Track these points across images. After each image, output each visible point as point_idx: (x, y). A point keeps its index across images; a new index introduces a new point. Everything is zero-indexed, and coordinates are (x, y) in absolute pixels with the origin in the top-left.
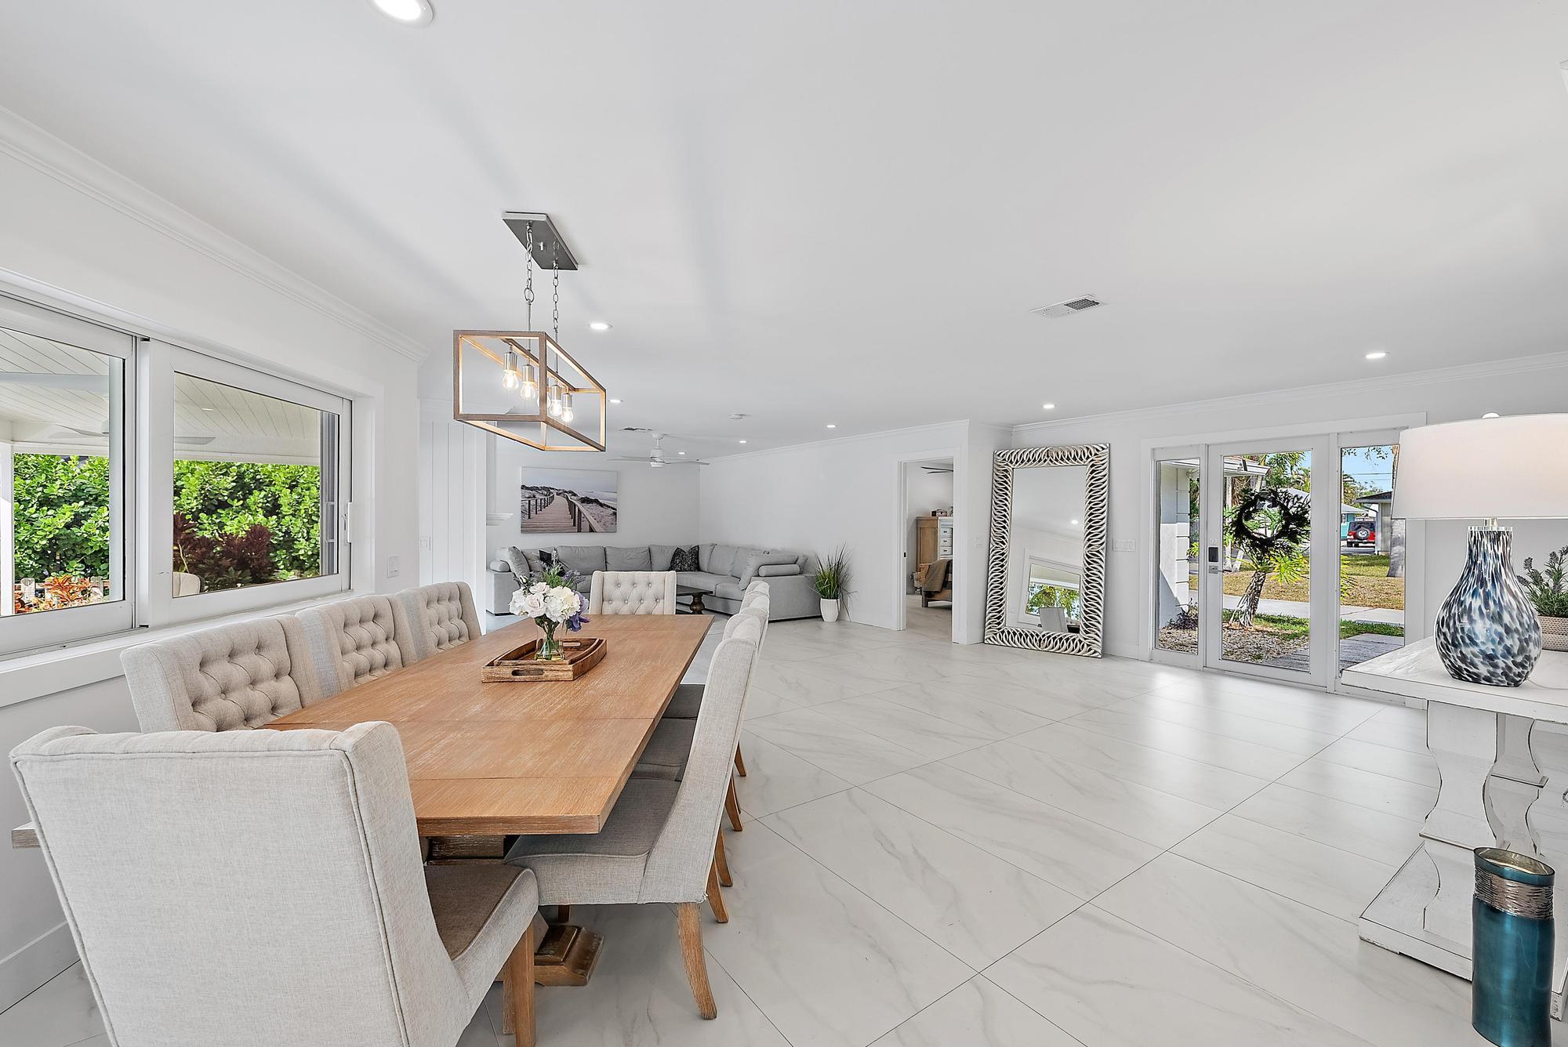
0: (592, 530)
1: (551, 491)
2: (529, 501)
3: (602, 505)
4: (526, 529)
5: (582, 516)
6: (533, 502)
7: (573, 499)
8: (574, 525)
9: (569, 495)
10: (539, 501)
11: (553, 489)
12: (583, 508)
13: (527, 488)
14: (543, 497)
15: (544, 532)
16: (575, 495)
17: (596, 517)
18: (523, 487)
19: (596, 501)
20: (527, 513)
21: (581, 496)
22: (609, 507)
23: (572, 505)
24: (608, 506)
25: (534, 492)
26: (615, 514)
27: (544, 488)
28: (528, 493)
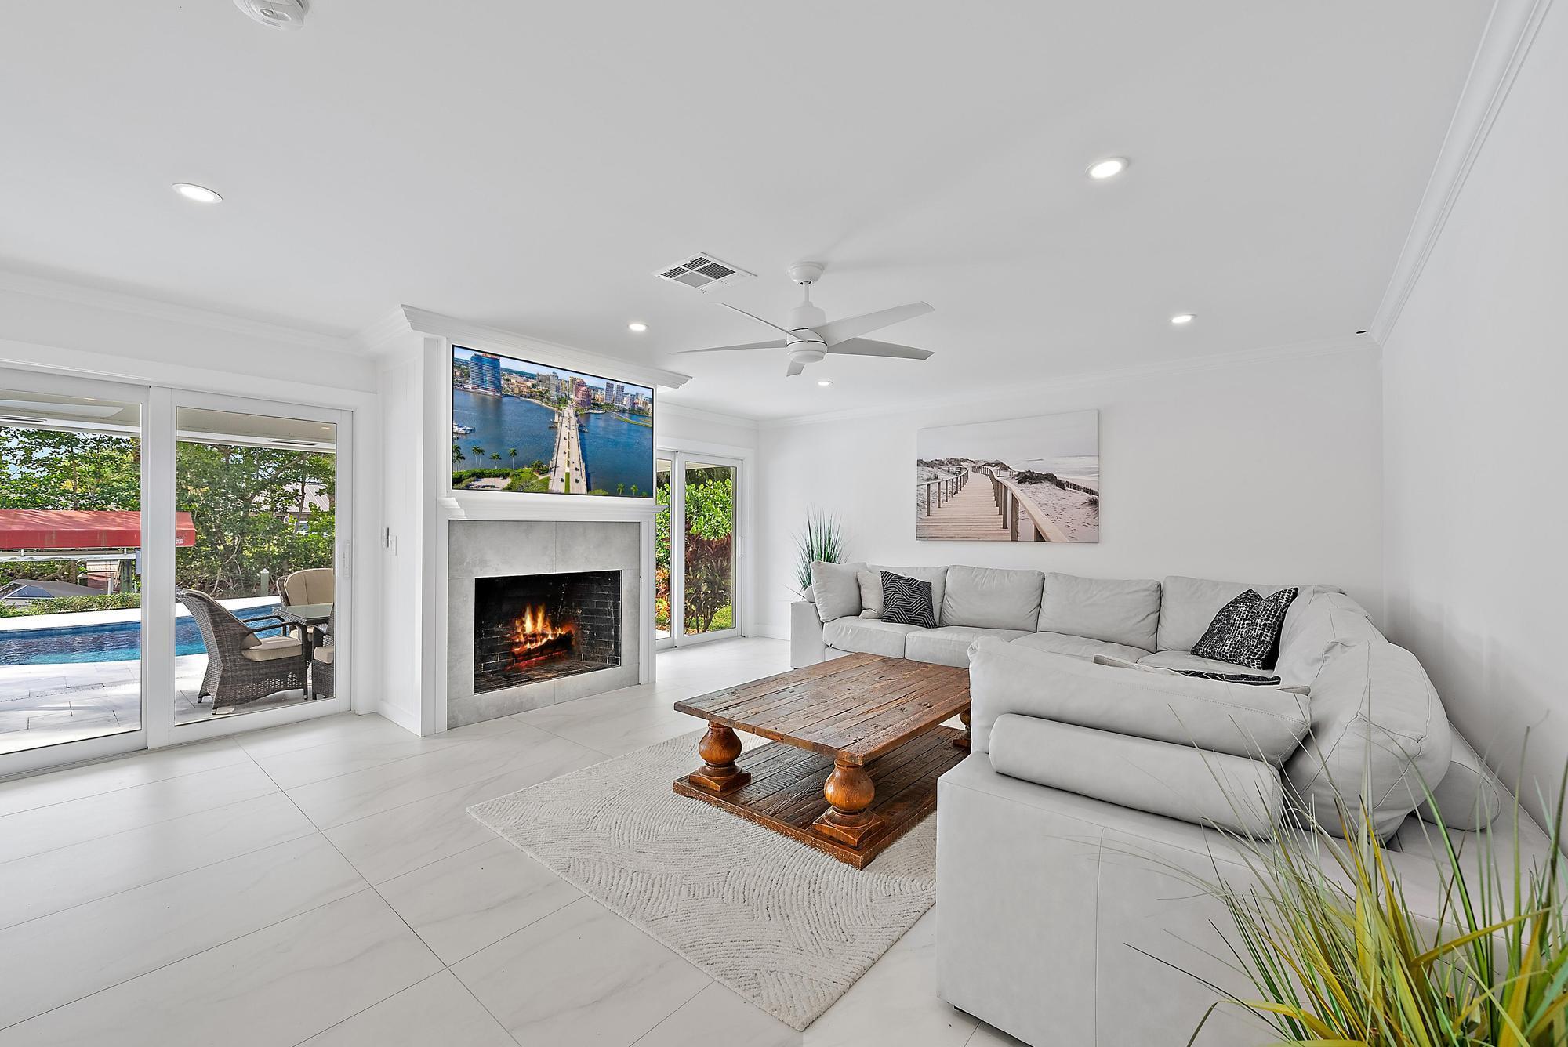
0: (1040, 537)
1: (964, 464)
2: (929, 485)
3: (1061, 485)
4: (925, 534)
5: (1021, 508)
6: (934, 488)
7: (1004, 477)
8: (1005, 527)
9: (995, 470)
10: (943, 485)
11: (967, 461)
12: (1022, 493)
13: (926, 464)
14: (950, 477)
15: (952, 539)
16: (1005, 468)
17: (1050, 510)
18: (920, 463)
19: (1050, 478)
20: (926, 506)
21: (1017, 469)
22: (1079, 488)
23: (1000, 490)
24: (1075, 487)
25: (935, 469)
26: (1094, 503)
27: (952, 461)
28: (927, 472)
